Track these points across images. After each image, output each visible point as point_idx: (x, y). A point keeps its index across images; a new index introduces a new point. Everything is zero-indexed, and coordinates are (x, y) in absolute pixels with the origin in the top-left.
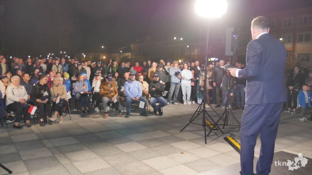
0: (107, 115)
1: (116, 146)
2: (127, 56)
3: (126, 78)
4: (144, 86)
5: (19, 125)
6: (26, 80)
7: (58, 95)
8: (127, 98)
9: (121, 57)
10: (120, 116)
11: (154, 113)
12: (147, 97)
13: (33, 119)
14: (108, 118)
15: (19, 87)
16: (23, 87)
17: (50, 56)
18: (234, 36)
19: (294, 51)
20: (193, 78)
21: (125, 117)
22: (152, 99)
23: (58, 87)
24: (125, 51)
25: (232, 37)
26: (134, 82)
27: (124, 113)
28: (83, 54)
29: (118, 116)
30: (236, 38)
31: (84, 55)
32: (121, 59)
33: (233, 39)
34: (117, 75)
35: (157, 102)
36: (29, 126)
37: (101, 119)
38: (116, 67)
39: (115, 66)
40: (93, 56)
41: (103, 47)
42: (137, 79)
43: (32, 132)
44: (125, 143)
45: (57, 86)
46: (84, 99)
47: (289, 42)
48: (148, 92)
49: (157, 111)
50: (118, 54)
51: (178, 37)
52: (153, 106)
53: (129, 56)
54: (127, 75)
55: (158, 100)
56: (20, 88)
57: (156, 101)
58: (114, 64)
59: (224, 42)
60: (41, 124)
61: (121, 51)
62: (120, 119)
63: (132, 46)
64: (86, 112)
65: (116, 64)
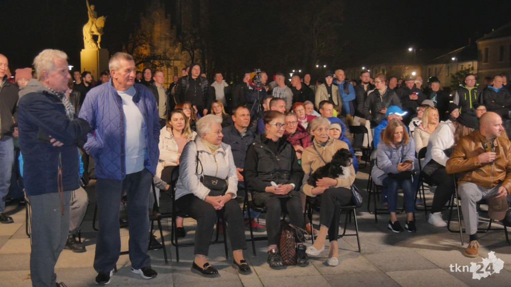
2: (469, 70)
5: (206, 264)
6: (238, 125)
9: (454, 71)
13: (250, 240)
16: (228, 149)
17: (295, 74)
24: (463, 58)
38: (472, 91)
39: (470, 89)
41: (410, 50)
45: (324, 144)
50: (444, 66)
53: (473, 69)
56: (219, 152)
61: (453, 59)
63: (481, 44)
64: (406, 228)
65: (473, 82)
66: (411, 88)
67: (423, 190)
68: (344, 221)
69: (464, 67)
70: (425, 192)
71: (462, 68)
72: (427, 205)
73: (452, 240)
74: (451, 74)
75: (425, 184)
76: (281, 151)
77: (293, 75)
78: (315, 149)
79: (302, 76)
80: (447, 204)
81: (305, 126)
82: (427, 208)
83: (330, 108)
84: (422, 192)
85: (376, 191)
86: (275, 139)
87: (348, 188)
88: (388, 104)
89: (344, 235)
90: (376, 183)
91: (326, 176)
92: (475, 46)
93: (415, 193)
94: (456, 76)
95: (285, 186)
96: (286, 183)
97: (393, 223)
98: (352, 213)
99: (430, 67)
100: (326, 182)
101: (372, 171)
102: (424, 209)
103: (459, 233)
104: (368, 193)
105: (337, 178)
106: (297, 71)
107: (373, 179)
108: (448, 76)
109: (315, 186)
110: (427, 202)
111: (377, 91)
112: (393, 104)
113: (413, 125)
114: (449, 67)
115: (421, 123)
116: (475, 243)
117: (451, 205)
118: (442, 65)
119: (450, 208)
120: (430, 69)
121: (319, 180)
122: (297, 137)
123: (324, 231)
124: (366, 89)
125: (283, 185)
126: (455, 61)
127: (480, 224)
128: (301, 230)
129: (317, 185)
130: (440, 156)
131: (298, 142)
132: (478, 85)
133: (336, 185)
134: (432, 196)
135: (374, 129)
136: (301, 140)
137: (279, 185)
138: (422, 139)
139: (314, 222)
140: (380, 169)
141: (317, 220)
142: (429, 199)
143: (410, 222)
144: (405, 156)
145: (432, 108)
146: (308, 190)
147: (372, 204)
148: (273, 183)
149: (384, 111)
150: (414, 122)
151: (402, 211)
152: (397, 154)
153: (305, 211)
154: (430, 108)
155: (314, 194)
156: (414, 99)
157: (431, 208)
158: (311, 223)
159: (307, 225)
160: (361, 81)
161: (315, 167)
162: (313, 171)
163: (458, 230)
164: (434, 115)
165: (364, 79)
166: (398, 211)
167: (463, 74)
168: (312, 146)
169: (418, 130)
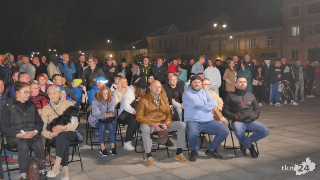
2: (143, 54)
13: (6, 171)
28: (80, 52)
38: (147, 67)
39: (146, 66)
41: (109, 41)
50: (129, 51)
53: (145, 53)
61: (134, 47)
63: (149, 39)
64: (110, 153)
65: (148, 62)
66: (110, 66)
67: (120, 128)
68: (72, 152)
69: (140, 52)
70: (121, 129)
71: (139, 53)
72: (123, 137)
73: (138, 158)
74: (133, 56)
75: (121, 124)
76: (27, 109)
77: (34, 56)
78: (51, 106)
79: (40, 57)
80: (134, 136)
81: (44, 90)
82: (123, 139)
83: (60, 79)
84: (119, 129)
85: (91, 131)
86: (23, 102)
87: (73, 131)
88: (97, 75)
89: (72, 161)
90: (92, 126)
91: (59, 124)
92: (146, 40)
93: (115, 130)
94: (135, 57)
95: (31, 133)
96: (32, 130)
97: (103, 150)
98: (77, 146)
99: (120, 52)
100: (59, 129)
101: (89, 119)
102: (121, 140)
103: (142, 153)
104: (86, 132)
105: (66, 125)
106: (36, 53)
107: (90, 124)
108: (131, 57)
109: (51, 131)
110: (122, 135)
111: (89, 67)
112: (99, 76)
113: (113, 88)
114: (131, 52)
115: (117, 87)
116: (150, 158)
117: (136, 136)
118: (127, 51)
119: (136, 138)
120: (120, 53)
121: (54, 127)
122: (38, 99)
123: (59, 160)
124: (83, 66)
125: (29, 131)
126: (135, 49)
127: (153, 146)
128: (43, 161)
129: (53, 130)
130: (128, 108)
131: (39, 102)
132: (150, 64)
133: (66, 129)
134: (125, 131)
135: (88, 92)
136: (41, 101)
137: (27, 132)
138: (118, 97)
139: (51, 154)
140: (94, 117)
141: (53, 152)
142: (124, 133)
143: (113, 149)
144: (109, 108)
145: (124, 78)
146: (46, 134)
147: (89, 139)
148: (22, 131)
149: (94, 80)
150: (113, 86)
151: (108, 142)
152: (104, 107)
153: (46, 148)
154: (122, 78)
155: (51, 137)
156: (112, 72)
157: (125, 139)
158: (50, 156)
159: (47, 157)
160: (80, 61)
161: (51, 119)
162: (50, 121)
163: (142, 151)
164: (125, 82)
165: (82, 60)
166: (105, 143)
167: (139, 56)
168: (49, 104)
169: (116, 91)
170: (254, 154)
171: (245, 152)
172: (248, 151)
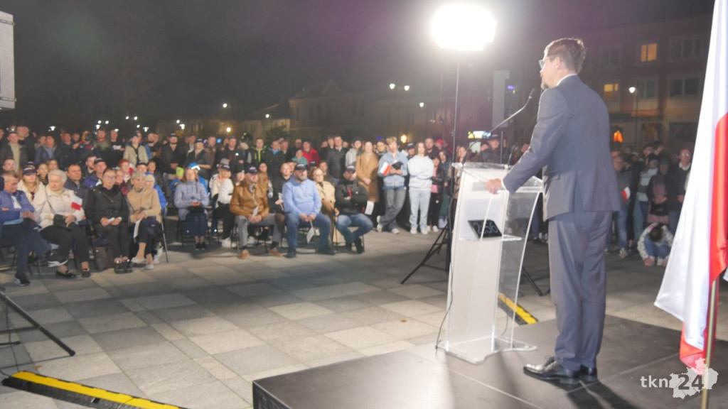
0: (245, 251)
1: (272, 309)
2: (282, 127)
3: (286, 175)
4: (324, 191)
5: (67, 272)
7: (142, 209)
8: (291, 216)
9: (268, 128)
10: (275, 254)
11: (347, 248)
12: (332, 214)
14: (249, 259)
15: (61, 192)
18: (510, 87)
19: (661, 117)
20: (435, 175)
21: (288, 257)
22: (342, 219)
23: (142, 193)
24: (275, 116)
25: (507, 90)
26: (304, 182)
27: (282, 250)
28: (178, 122)
29: (270, 254)
30: (514, 92)
31: (180, 123)
32: (267, 133)
33: (508, 93)
34: (264, 167)
35: (352, 225)
36: (86, 274)
37: (234, 260)
39: (259, 150)
40: (202, 127)
41: (225, 105)
42: (311, 177)
43: (96, 285)
44: (289, 303)
45: (140, 191)
46: (196, 218)
47: (650, 96)
48: (332, 206)
49: (353, 244)
50: (260, 122)
51: (400, 85)
52: (344, 232)
53: (285, 126)
54: (287, 168)
55: (353, 219)
57: (350, 222)
58: (258, 145)
59: (489, 99)
60: (118, 270)
61: (267, 116)
62: (276, 261)
63: (293, 103)
65: (262, 144)
71: (276, 125)
92: (288, 104)
99: (246, 122)
106: (104, 123)
114: (263, 124)
118: (257, 121)
120: (245, 125)
126: (269, 118)
132: (264, 147)
170: (361, 249)
171: (351, 249)
172: (354, 248)
